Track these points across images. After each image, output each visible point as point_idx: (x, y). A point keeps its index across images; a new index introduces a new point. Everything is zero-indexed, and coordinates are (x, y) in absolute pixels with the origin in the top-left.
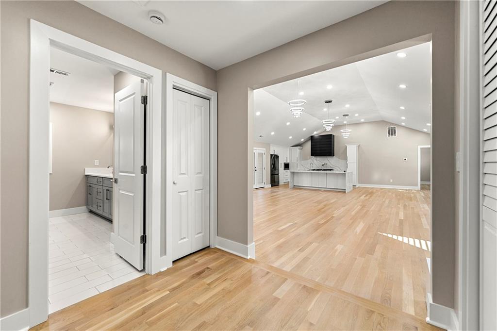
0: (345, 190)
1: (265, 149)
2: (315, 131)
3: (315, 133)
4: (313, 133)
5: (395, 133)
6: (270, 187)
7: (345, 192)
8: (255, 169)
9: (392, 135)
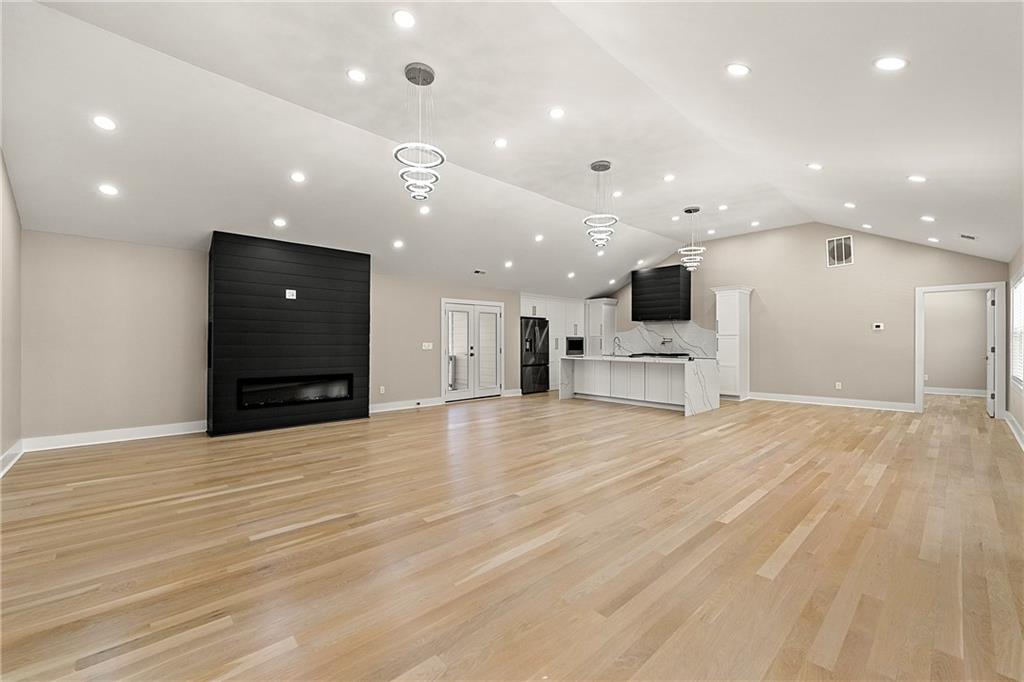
0: (684, 406)
1: (502, 304)
2: (639, 259)
3: (642, 265)
4: (636, 264)
5: (848, 255)
6: (521, 394)
7: (683, 413)
8: (472, 351)
9: (840, 259)
